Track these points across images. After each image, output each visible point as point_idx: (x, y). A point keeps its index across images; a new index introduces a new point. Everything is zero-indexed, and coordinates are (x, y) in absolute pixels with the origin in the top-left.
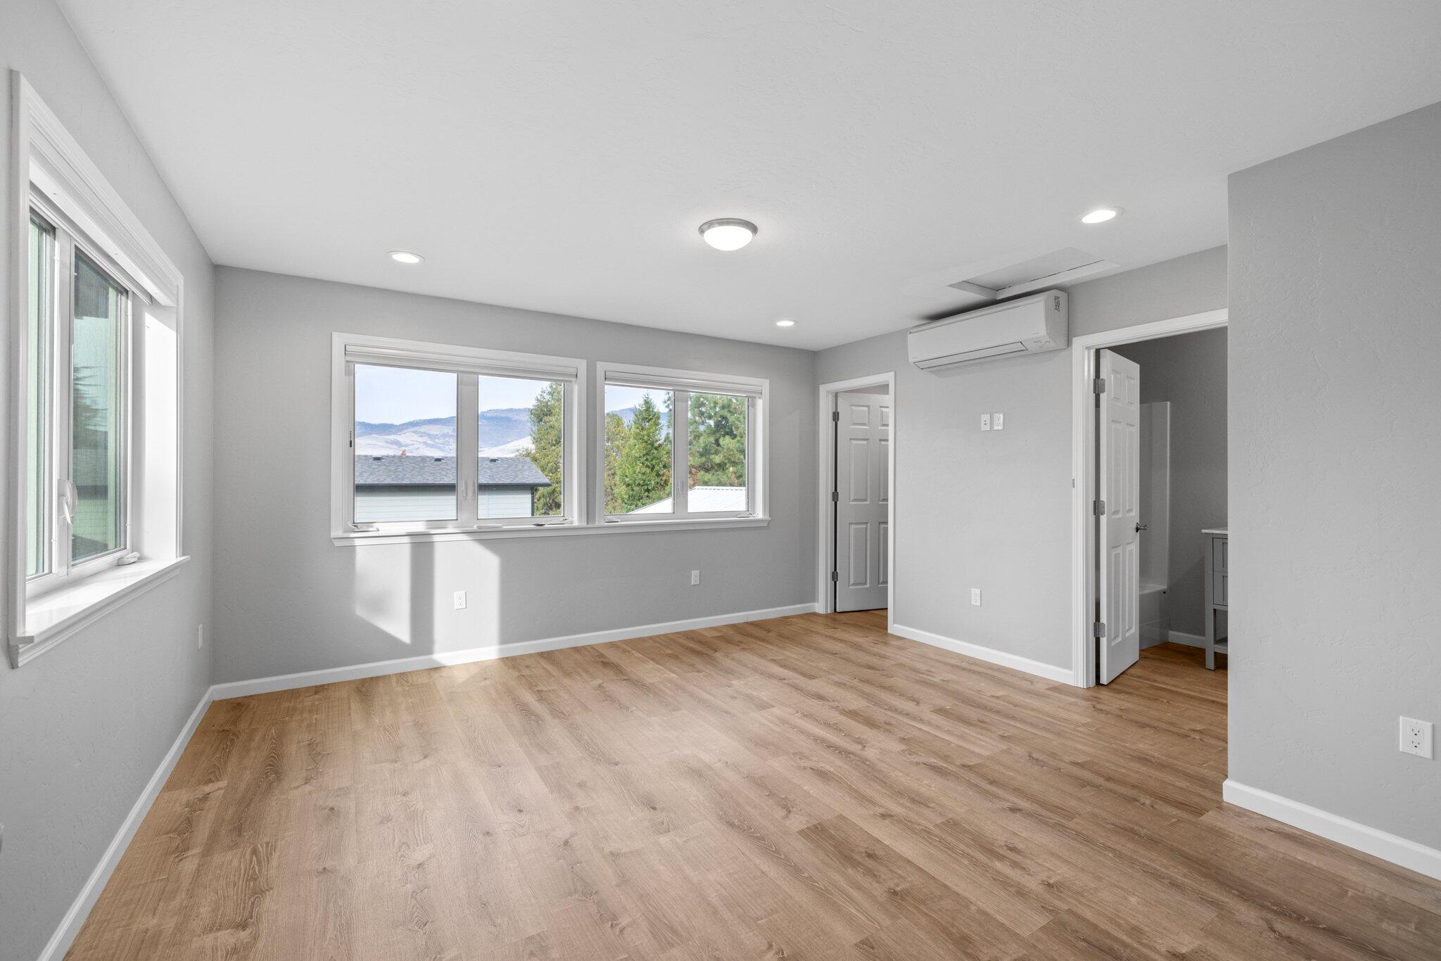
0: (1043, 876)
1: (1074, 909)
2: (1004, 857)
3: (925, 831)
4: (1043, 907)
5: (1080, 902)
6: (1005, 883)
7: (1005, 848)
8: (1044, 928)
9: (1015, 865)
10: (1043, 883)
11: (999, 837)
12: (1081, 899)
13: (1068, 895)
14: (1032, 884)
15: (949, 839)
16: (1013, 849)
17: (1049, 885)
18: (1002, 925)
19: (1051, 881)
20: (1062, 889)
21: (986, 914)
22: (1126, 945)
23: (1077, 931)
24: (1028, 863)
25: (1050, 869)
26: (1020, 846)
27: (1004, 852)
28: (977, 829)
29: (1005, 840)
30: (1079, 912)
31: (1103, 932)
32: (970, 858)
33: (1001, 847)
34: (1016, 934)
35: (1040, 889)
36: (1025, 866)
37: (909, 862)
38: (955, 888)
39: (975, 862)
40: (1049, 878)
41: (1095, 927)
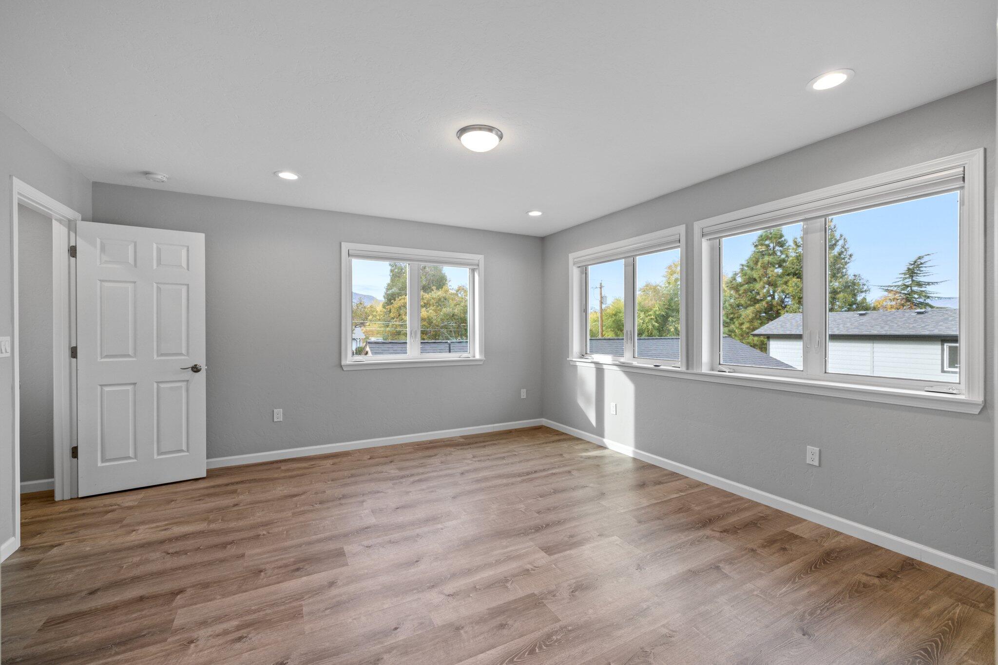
0: (201, 643)
1: (163, 644)
2: (238, 630)
3: (300, 599)
4: (183, 628)
5: (162, 651)
6: (219, 619)
7: (245, 635)
8: (173, 621)
9: (226, 633)
10: (197, 639)
11: (259, 636)
12: (164, 653)
13: (174, 647)
14: (203, 633)
15: (283, 608)
16: (240, 639)
17: (192, 642)
18: (196, 604)
19: (192, 645)
20: (181, 647)
21: (210, 600)
22: (117, 654)
23: (152, 635)
24: (220, 640)
25: (201, 651)
26: (238, 646)
27: (243, 632)
28: (279, 627)
29: (253, 639)
30: (159, 645)
31: (137, 648)
32: (255, 612)
33: (249, 633)
34: (185, 607)
35: (195, 635)
36: (219, 637)
37: (279, 583)
38: (240, 595)
39: (249, 612)
40: (196, 646)
41: (143, 646)
